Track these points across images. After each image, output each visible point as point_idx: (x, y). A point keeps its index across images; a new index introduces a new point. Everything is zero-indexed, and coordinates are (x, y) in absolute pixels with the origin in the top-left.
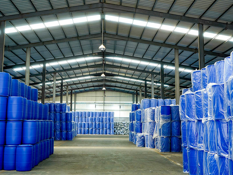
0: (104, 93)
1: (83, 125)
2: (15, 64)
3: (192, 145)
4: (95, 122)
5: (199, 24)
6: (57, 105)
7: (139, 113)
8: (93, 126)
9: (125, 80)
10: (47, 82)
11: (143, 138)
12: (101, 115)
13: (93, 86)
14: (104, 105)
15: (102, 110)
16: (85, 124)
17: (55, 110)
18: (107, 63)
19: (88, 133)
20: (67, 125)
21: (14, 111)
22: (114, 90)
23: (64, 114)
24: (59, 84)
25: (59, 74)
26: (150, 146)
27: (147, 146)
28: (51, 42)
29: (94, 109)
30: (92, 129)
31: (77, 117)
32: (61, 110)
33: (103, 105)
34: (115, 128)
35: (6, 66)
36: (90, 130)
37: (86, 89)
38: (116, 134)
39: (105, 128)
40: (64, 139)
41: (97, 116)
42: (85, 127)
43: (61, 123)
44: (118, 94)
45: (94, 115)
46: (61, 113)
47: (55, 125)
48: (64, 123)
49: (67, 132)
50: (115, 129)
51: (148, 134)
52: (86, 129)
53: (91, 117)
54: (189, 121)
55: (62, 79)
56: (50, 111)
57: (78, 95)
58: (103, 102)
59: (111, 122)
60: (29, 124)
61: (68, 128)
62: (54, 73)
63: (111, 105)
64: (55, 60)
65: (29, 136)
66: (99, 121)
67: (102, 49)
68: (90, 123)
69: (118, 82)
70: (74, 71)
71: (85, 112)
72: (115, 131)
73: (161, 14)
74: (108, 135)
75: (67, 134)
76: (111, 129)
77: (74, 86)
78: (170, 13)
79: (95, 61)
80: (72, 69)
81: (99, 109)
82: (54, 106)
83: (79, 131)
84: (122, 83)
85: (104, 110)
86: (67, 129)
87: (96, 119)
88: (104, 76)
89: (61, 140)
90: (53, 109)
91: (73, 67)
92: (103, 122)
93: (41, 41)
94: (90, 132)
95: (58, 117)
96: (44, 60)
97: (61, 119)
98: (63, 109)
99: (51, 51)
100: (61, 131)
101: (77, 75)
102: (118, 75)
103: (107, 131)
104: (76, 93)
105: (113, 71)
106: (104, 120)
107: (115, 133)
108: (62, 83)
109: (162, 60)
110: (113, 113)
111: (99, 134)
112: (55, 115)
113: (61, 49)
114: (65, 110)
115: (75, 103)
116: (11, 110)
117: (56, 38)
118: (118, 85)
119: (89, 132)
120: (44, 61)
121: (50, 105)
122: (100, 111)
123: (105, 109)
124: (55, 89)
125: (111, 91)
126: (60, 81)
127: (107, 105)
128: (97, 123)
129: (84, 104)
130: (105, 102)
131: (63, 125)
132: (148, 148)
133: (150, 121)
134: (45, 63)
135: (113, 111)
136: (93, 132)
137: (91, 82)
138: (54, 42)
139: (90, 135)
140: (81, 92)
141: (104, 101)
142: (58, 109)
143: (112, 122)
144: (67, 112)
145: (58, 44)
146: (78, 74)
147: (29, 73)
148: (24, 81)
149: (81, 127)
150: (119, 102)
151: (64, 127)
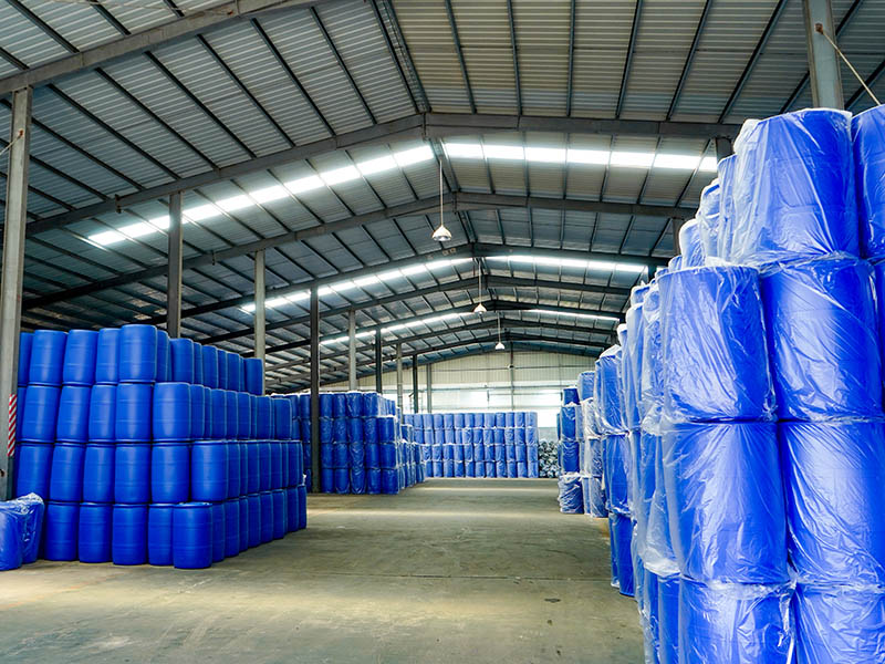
0: (512, 357)
1: (446, 452)
2: (240, 296)
3: (618, 506)
4: (482, 443)
5: (717, 139)
6: (351, 399)
7: (570, 413)
8: (477, 455)
9: (580, 321)
10: (321, 339)
11: (577, 486)
12: (498, 422)
13: (476, 341)
14: (513, 394)
15: (508, 408)
16: (451, 448)
17: (347, 412)
18: (494, 272)
19: (463, 473)
20: (380, 450)
21: (168, 420)
22: (541, 349)
23: (371, 423)
24: (390, 335)
25: (366, 313)
26: (595, 511)
27: (589, 512)
28: (313, 232)
29: (486, 404)
30: (474, 462)
31: (429, 428)
32: (363, 412)
33: (510, 392)
34: (540, 458)
35: (221, 302)
36: (467, 464)
37: (456, 348)
38: (546, 477)
39: (512, 460)
40: (373, 490)
41: (487, 426)
42: (452, 457)
43: (366, 449)
44: (553, 359)
45: (478, 423)
46: (363, 420)
47: (349, 454)
48: (373, 447)
49: (381, 472)
50: (542, 461)
51: (589, 476)
52: (458, 461)
53: (468, 428)
54: (612, 437)
55: (379, 326)
56: (334, 414)
57: (435, 366)
58: (509, 384)
59: (527, 441)
60: (206, 451)
61: (384, 459)
62: (350, 311)
63: (535, 391)
64: (342, 274)
65: (207, 483)
66: (493, 441)
67: (443, 239)
68: (466, 444)
69: (543, 325)
70: (427, 296)
71: (453, 415)
72: (540, 468)
73: (593, 123)
74: (520, 478)
75: (382, 476)
76: (529, 462)
77: (419, 343)
78: (623, 117)
79: (457, 271)
80: (418, 292)
81: (498, 403)
82: (346, 400)
83: (435, 470)
84: (557, 326)
85: (513, 407)
86: (381, 462)
87: (485, 432)
88: (484, 310)
89: (366, 492)
90: (326, 408)
91: (421, 286)
92: (504, 442)
93: (289, 230)
94: (467, 471)
95: (356, 431)
96: (311, 278)
97: (364, 436)
98: (370, 408)
99: (327, 255)
100: (366, 470)
101: (437, 309)
102: (537, 306)
103: (516, 467)
104: (430, 362)
105: (519, 295)
106: (507, 437)
107: (542, 474)
108: (378, 337)
109: (651, 252)
110: (534, 417)
111: (496, 476)
112: (348, 424)
113: (350, 247)
114: (375, 410)
115: (430, 390)
116: (160, 417)
117: (359, 211)
118: (548, 332)
119: (464, 470)
120: (313, 282)
121: (334, 398)
122: (494, 411)
123: (516, 404)
124: (354, 355)
125: (530, 350)
126: (374, 332)
127: (522, 391)
128: (487, 445)
129: (453, 393)
130: (516, 384)
131: (369, 451)
132: (590, 518)
133: (592, 438)
134: (317, 287)
135: (534, 411)
136: (477, 471)
137: (463, 328)
138: (322, 229)
139: (468, 478)
140: (445, 358)
141: (513, 380)
142: (354, 409)
143: (531, 440)
144: (379, 416)
145: (367, 226)
146: (439, 304)
147: (263, 320)
148: (253, 339)
149: (442, 457)
150: (557, 383)
151: (374, 457)
